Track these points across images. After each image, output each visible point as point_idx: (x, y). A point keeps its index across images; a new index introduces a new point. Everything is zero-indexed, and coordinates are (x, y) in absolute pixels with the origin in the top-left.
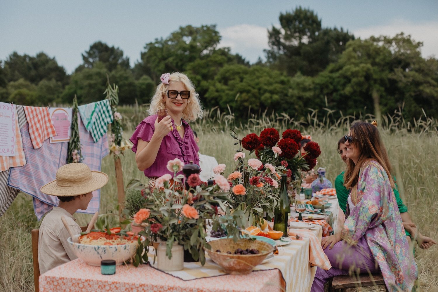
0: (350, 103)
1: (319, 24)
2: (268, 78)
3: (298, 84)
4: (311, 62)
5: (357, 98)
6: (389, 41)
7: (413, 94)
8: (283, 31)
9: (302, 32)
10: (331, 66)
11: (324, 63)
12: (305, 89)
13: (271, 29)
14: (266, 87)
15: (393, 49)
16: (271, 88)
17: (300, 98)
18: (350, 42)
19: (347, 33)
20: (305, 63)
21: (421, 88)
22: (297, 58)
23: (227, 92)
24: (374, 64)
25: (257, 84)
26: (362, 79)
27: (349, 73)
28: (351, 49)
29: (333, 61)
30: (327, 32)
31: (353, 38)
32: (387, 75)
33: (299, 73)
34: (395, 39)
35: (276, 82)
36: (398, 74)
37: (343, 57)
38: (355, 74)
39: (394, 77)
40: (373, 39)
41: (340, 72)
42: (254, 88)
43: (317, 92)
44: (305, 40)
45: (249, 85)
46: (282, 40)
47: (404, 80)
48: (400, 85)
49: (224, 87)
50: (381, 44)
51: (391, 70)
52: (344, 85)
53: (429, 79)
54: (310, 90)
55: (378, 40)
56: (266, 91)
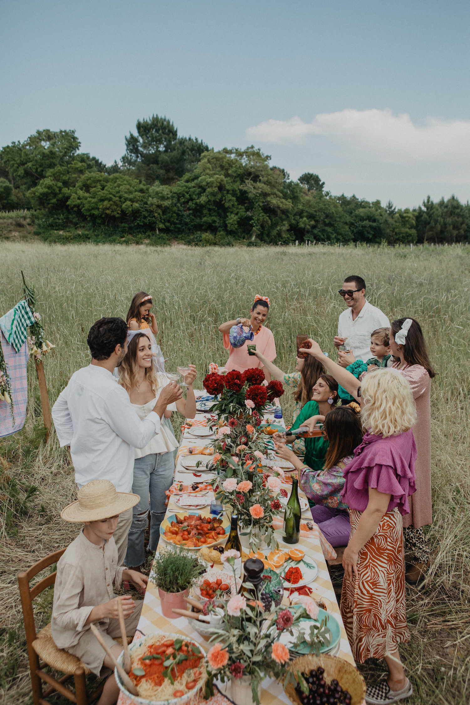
0: (205, 211)
1: (175, 134)
2: (128, 187)
3: (157, 193)
4: (168, 171)
5: (211, 207)
6: (240, 154)
7: (261, 204)
8: (141, 140)
9: (159, 141)
10: (187, 176)
11: (180, 172)
12: (163, 198)
13: (128, 136)
14: (126, 195)
15: (244, 161)
16: (131, 196)
17: (159, 206)
18: (205, 153)
19: (202, 143)
20: (162, 172)
21: (269, 199)
22: (155, 166)
23: (89, 199)
24: (227, 175)
25: (118, 192)
26: (216, 189)
27: (204, 183)
28: (206, 160)
29: (189, 171)
30: (182, 142)
31: (207, 149)
32: (238, 186)
33: (157, 183)
34: (245, 152)
35: (136, 191)
36: (249, 186)
37: (198, 167)
38: (209, 185)
39: (245, 188)
40: (226, 151)
41: (196, 181)
42: (115, 196)
43: (175, 200)
44: (162, 148)
45: (111, 194)
46: (140, 149)
47: (254, 192)
48: (250, 195)
49: (87, 195)
50: (233, 156)
51: (242, 182)
52: (199, 195)
53: (275, 191)
54: (168, 198)
55: (230, 152)
56: (126, 199)
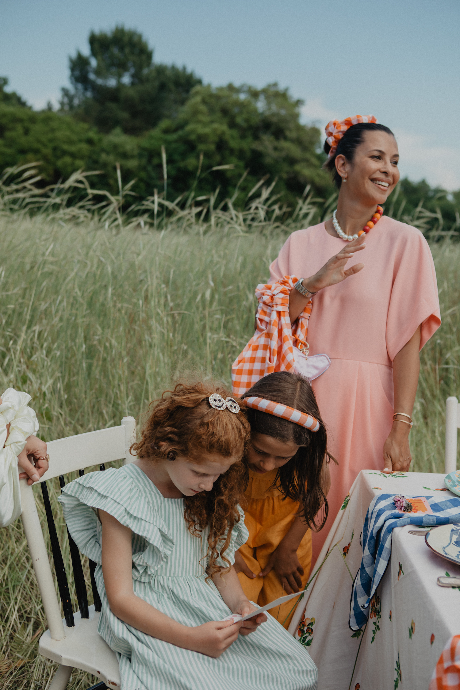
1: (149, 56)
2: (68, 133)
3: (115, 147)
4: (135, 114)
6: (255, 94)
7: (285, 176)
8: (94, 62)
9: (122, 67)
10: (164, 124)
11: (153, 119)
12: (125, 155)
13: (74, 55)
14: (65, 147)
15: (261, 105)
16: (73, 149)
18: (197, 88)
19: (192, 74)
20: (125, 115)
21: (298, 167)
22: (113, 106)
24: (232, 125)
25: (51, 140)
26: (212, 147)
27: (193, 137)
28: (198, 99)
29: (168, 117)
30: (161, 70)
31: (199, 82)
32: (249, 144)
33: (118, 130)
34: (264, 91)
35: (80, 141)
37: (183, 112)
38: (202, 138)
39: (260, 148)
40: (231, 87)
41: (180, 133)
42: (45, 146)
43: (144, 161)
44: (126, 79)
45: (39, 141)
46: (92, 76)
47: (275, 154)
48: (268, 160)
50: (242, 97)
51: (256, 137)
52: (184, 155)
53: (308, 155)
54: (132, 157)
55: (238, 91)
56: (65, 153)
